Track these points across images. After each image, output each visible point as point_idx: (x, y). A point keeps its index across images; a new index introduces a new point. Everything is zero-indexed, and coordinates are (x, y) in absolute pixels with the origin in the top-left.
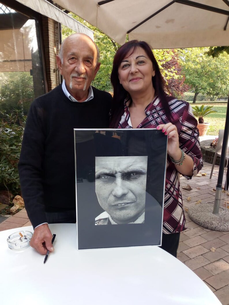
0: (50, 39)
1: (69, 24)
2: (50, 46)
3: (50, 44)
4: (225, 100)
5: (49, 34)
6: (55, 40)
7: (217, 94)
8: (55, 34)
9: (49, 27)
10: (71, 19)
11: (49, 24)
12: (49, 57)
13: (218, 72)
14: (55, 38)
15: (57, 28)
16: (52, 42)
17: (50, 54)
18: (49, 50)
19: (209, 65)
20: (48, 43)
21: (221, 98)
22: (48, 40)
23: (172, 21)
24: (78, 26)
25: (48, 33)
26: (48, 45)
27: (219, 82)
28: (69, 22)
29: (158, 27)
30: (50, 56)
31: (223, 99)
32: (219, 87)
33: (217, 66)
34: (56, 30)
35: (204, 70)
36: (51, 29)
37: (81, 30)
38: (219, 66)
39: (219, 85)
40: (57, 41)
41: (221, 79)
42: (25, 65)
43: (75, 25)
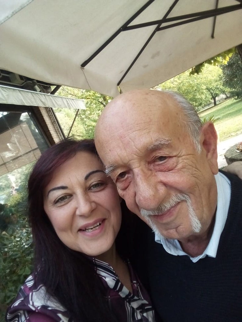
0: (47, 123)
1: (57, 104)
2: (49, 129)
3: (49, 127)
4: (209, 106)
5: (45, 119)
6: (52, 122)
7: (200, 104)
8: (50, 117)
9: (42, 113)
10: (59, 98)
11: (41, 111)
12: (52, 139)
13: (193, 87)
14: (51, 120)
15: (49, 111)
16: (50, 125)
17: (52, 135)
18: (50, 133)
19: (183, 85)
20: (47, 127)
21: (205, 106)
22: (46, 125)
23: (158, 54)
24: (67, 101)
25: (43, 118)
26: (48, 128)
27: (198, 94)
28: (57, 102)
29: (145, 66)
30: (53, 137)
31: (207, 106)
32: (199, 98)
33: (190, 83)
34: (49, 113)
35: (181, 91)
36: (45, 114)
37: (70, 103)
38: (191, 82)
39: (198, 96)
40: (54, 122)
41: (198, 92)
42: (35, 154)
43: (63, 102)
